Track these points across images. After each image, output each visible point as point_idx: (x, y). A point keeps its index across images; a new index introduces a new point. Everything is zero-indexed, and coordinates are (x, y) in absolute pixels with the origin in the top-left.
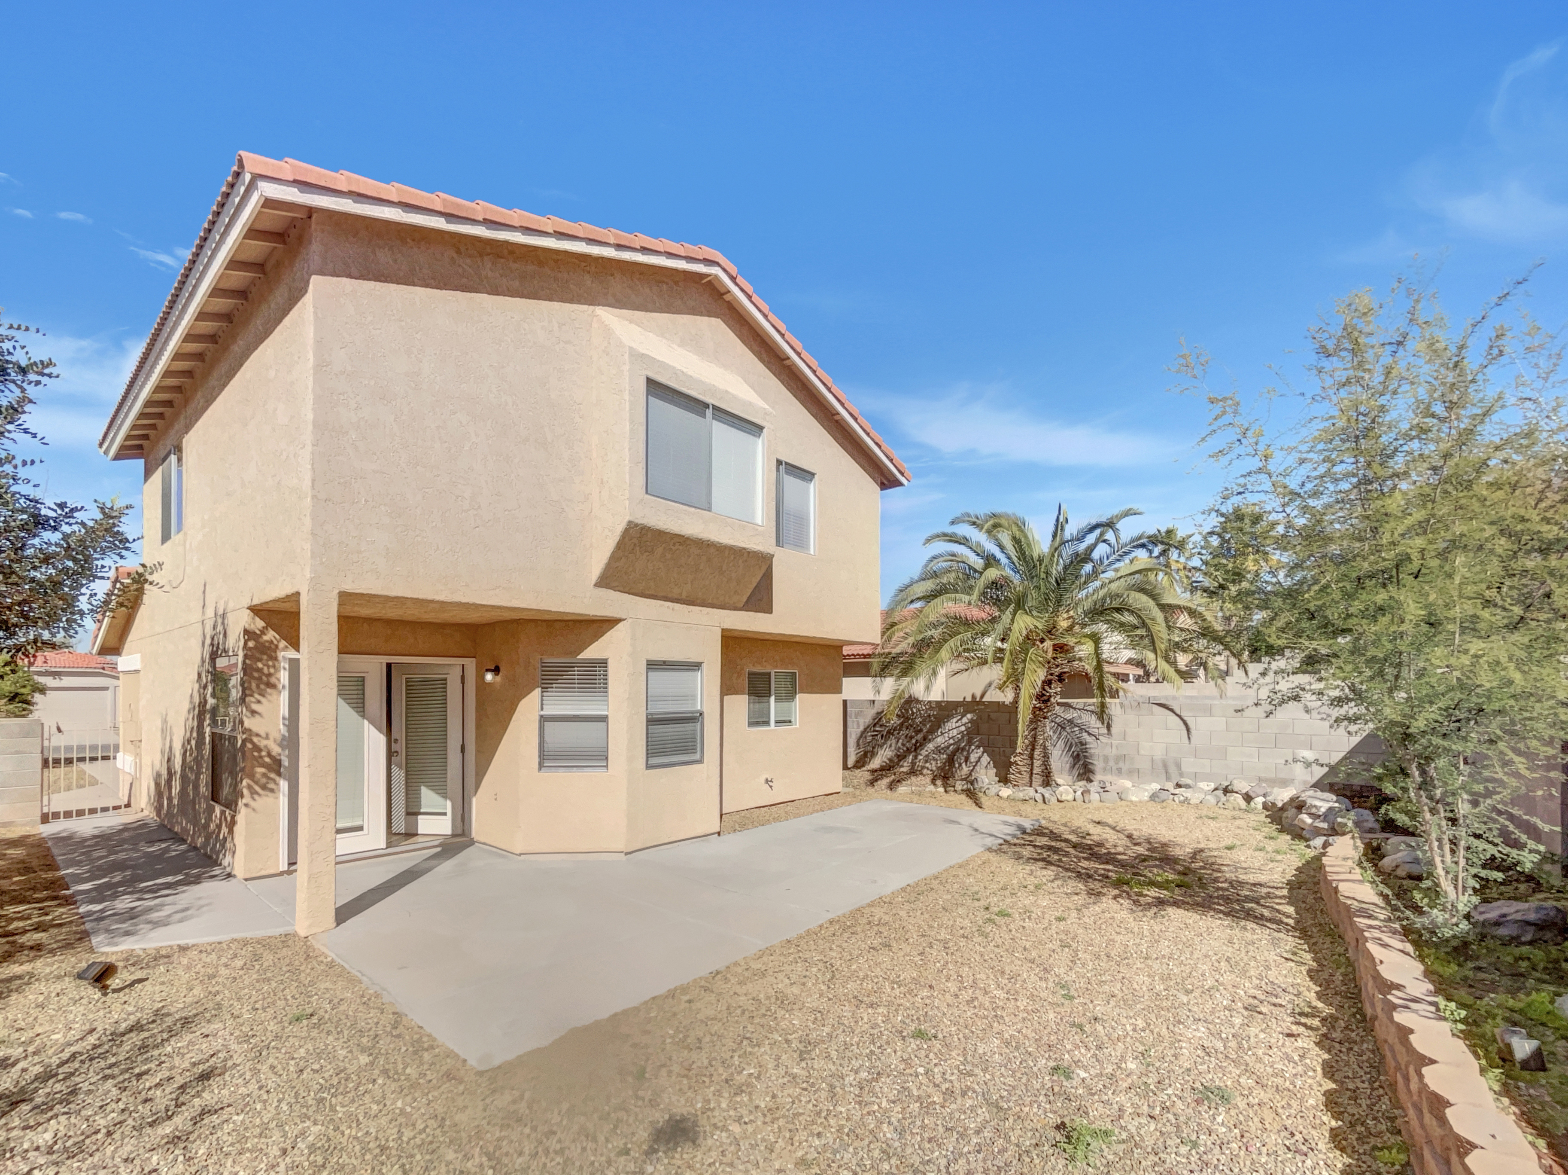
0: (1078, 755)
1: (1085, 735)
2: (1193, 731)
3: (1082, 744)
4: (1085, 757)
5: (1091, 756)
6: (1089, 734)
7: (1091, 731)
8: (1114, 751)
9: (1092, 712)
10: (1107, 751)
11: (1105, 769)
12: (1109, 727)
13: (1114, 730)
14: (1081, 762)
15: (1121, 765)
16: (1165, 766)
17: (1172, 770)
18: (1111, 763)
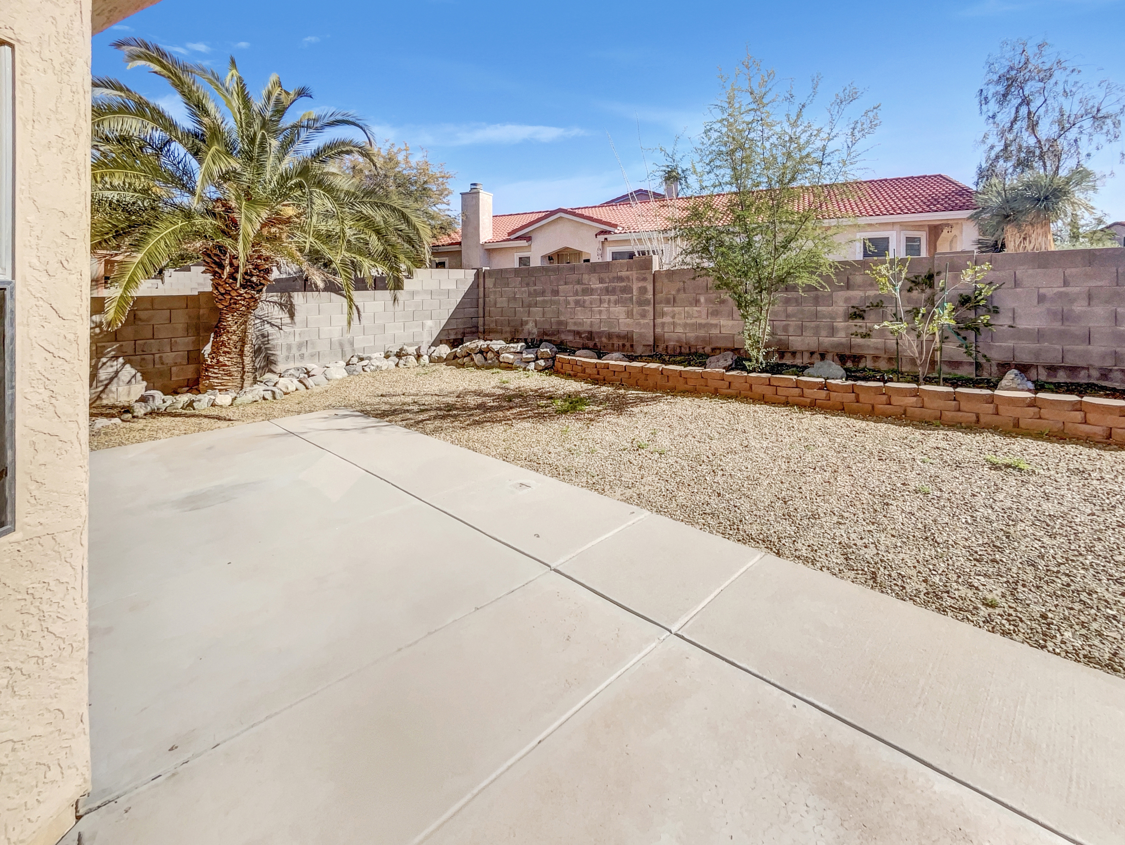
0: (260, 348)
1: (267, 327)
2: (362, 313)
3: (263, 336)
4: (267, 349)
5: (274, 347)
6: (272, 325)
7: (273, 321)
8: (297, 339)
9: (275, 303)
10: (291, 340)
11: (288, 357)
12: (292, 315)
13: (297, 318)
14: (263, 355)
15: (304, 350)
16: (341, 345)
17: (347, 349)
18: (294, 351)
